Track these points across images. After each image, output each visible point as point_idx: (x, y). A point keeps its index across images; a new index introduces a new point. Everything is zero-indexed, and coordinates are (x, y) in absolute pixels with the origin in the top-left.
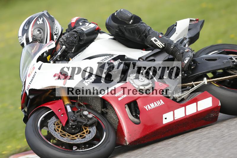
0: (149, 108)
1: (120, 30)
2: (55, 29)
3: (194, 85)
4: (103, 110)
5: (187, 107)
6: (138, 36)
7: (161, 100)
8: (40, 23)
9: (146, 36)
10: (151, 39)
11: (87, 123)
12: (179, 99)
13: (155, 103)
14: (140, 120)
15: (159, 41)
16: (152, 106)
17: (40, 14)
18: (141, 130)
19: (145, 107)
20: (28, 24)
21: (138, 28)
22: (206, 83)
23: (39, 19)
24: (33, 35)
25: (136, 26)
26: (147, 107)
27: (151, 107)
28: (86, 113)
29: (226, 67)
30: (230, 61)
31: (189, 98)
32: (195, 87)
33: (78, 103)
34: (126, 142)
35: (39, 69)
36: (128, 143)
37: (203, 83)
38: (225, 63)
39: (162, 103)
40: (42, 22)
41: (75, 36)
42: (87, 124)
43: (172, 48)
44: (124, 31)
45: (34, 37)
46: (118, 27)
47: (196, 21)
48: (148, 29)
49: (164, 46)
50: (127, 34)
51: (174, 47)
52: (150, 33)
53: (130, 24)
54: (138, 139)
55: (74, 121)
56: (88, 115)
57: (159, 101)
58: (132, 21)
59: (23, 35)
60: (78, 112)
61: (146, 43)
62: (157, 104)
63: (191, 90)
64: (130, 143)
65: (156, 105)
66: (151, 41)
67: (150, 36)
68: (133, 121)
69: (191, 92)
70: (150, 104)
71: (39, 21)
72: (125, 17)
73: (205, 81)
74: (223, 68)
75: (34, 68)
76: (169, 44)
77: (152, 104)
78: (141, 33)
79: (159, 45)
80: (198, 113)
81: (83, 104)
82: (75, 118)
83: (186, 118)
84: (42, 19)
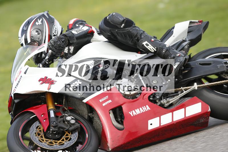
0: (134, 113)
1: (112, 34)
2: (54, 30)
3: (184, 90)
4: (89, 114)
5: (174, 112)
6: (130, 40)
7: (147, 106)
8: (38, 24)
9: (138, 40)
10: (143, 43)
11: (69, 128)
12: (166, 105)
13: (141, 108)
14: (124, 126)
15: (150, 45)
16: (138, 111)
17: (40, 15)
18: (124, 136)
19: (129, 112)
20: (27, 24)
21: (129, 31)
22: (196, 88)
23: (38, 19)
24: (32, 36)
25: (127, 30)
26: (132, 112)
27: (136, 112)
28: (69, 118)
29: (220, 72)
30: (224, 65)
31: (177, 103)
32: (185, 92)
33: (63, 108)
34: (108, 148)
35: (25, 73)
36: (110, 149)
37: (193, 88)
38: (219, 67)
39: (148, 108)
40: (41, 23)
41: (63, 40)
42: (69, 130)
43: (164, 52)
44: (116, 34)
45: (33, 38)
46: (110, 31)
47: (199, 23)
48: (140, 33)
49: (155, 50)
50: (119, 38)
51: (165, 52)
52: (143, 37)
53: (121, 28)
54: (121, 145)
55: (54, 127)
56: (70, 120)
57: (145, 107)
58: (123, 25)
59: (22, 35)
60: (61, 117)
61: (138, 47)
62: (143, 109)
63: (180, 95)
64: (113, 150)
65: (142, 111)
66: (143, 45)
67: (142, 40)
68: (117, 127)
69: (180, 97)
70: (136, 110)
71: (38, 22)
72: (117, 21)
73: (196, 86)
74: (217, 73)
75: (20, 72)
76: (162, 48)
77: (138, 109)
78: (133, 37)
79: (150, 49)
80: (186, 118)
81: (67, 109)
82: (56, 124)
83: (173, 124)
84: (41, 19)
